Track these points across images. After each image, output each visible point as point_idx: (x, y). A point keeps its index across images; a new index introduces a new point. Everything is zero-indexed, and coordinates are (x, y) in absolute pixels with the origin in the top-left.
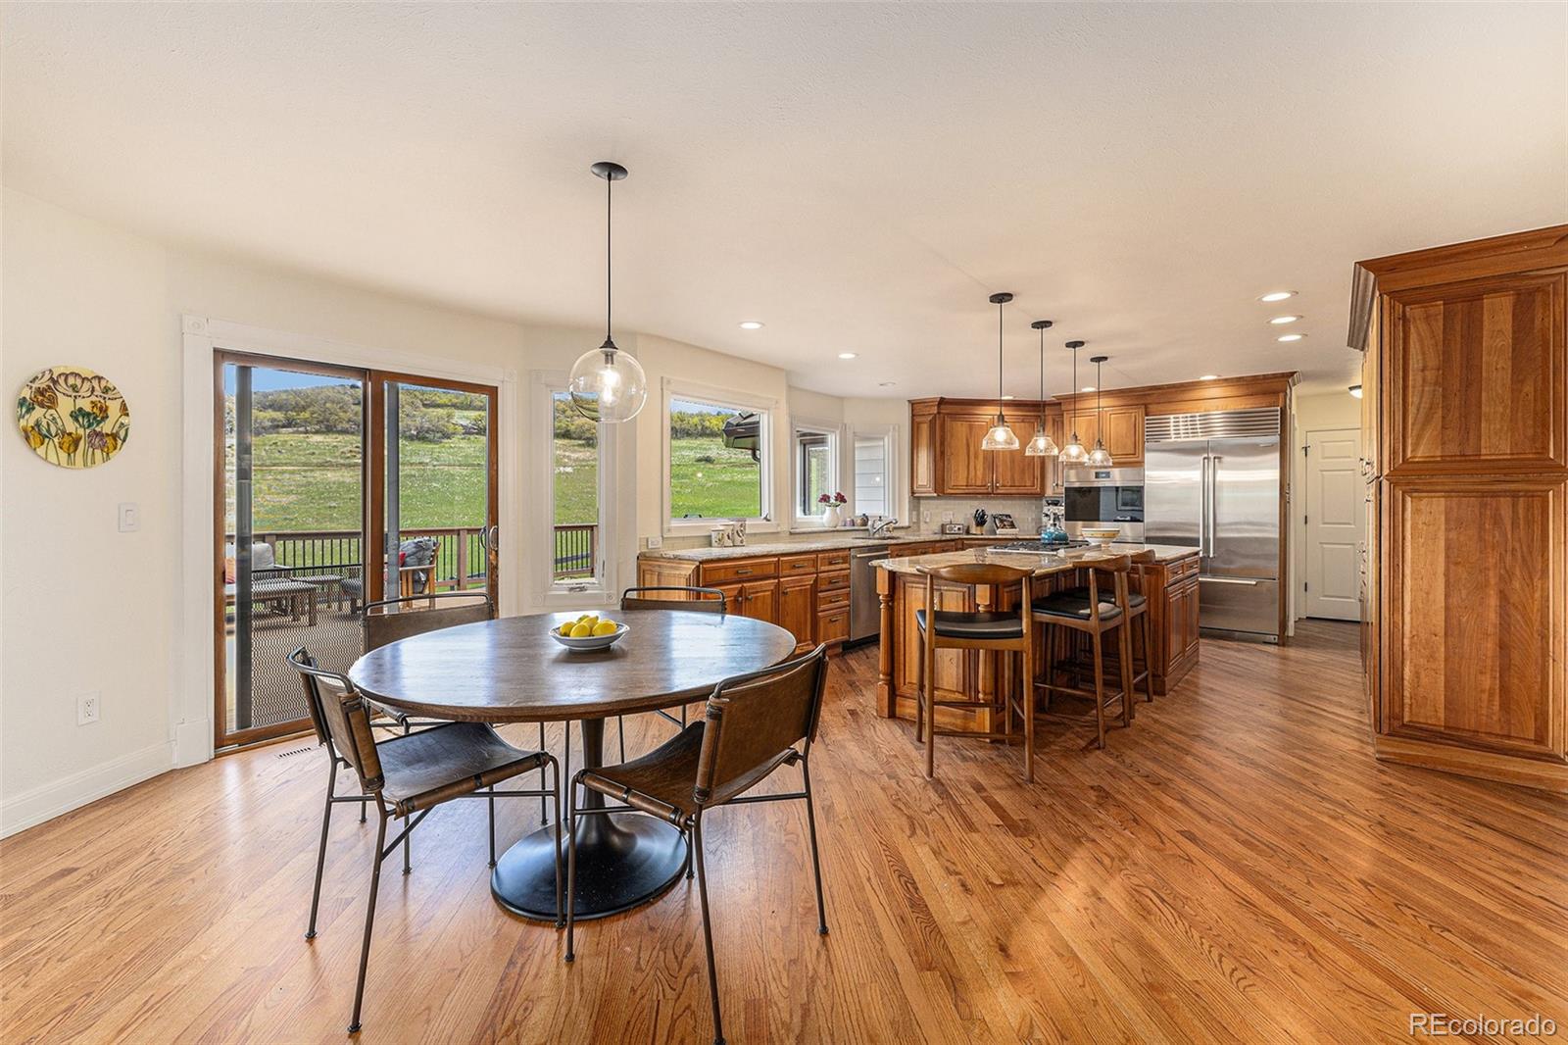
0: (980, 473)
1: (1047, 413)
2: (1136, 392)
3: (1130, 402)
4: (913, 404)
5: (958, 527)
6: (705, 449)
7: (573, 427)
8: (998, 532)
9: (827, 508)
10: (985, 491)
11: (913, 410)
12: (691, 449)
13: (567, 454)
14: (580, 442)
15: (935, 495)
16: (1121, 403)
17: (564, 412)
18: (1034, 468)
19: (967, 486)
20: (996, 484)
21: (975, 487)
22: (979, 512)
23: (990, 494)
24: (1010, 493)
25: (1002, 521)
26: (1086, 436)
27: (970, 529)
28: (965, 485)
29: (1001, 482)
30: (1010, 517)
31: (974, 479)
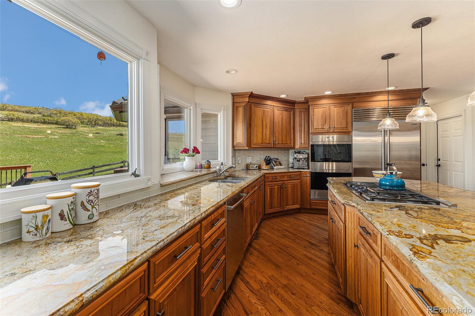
0: (268, 136)
1: (296, 107)
2: (348, 96)
3: (344, 102)
4: (234, 95)
5: (256, 165)
6: (120, 131)
7: (60, 120)
8: (275, 168)
9: (186, 157)
10: (270, 146)
11: (233, 100)
12: (115, 131)
13: (56, 131)
14: (64, 126)
15: (247, 148)
16: (339, 102)
17: (56, 114)
18: (291, 135)
19: (262, 143)
20: (275, 142)
21: (266, 144)
22: (267, 158)
23: (272, 148)
24: (281, 147)
25: (275, 162)
26: (321, 118)
27: (261, 167)
28: (261, 143)
29: (277, 141)
30: (278, 160)
31: (265, 139)
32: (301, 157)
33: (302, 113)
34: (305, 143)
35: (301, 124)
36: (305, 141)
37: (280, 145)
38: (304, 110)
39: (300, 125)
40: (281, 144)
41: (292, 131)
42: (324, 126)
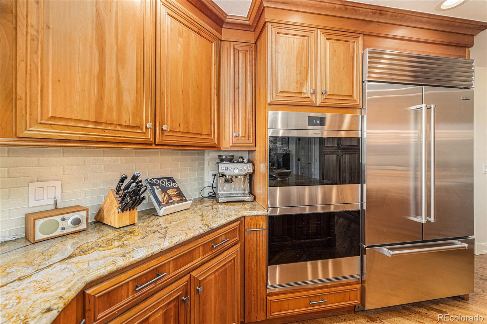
1: (224, 36)
18: (211, 110)
19: (96, 123)
20: (161, 125)
21: (118, 128)
22: (126, 182)
23: (151, 144)
24: (182, 143)
25: (164, 190)
26: (297, 63)
27: (106, 216)
28: (92, 119)
29: (169, 123)
30: (174, 181)
31: (115, 108)
32: (237, 172)
33: (241, 54)
34: (247, 135)
35: (236, 84)
36: (245, 130)
37: (179, 134)
38: (245, 49)
39: (234, 85)
40: (183, 133)
41: (214, 98)
42: (302, 86)
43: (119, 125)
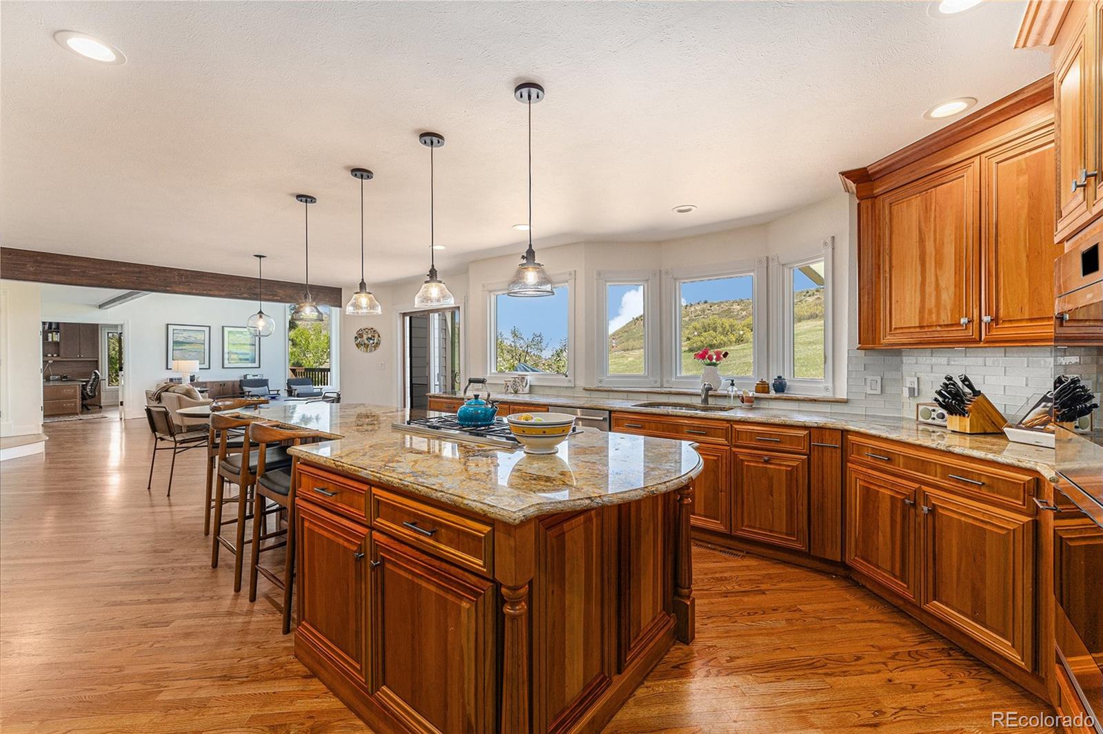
19: (921, 327)
21: (939, 328)
28: (917, 325)
31: (935, 310)
43: (939, 325)
